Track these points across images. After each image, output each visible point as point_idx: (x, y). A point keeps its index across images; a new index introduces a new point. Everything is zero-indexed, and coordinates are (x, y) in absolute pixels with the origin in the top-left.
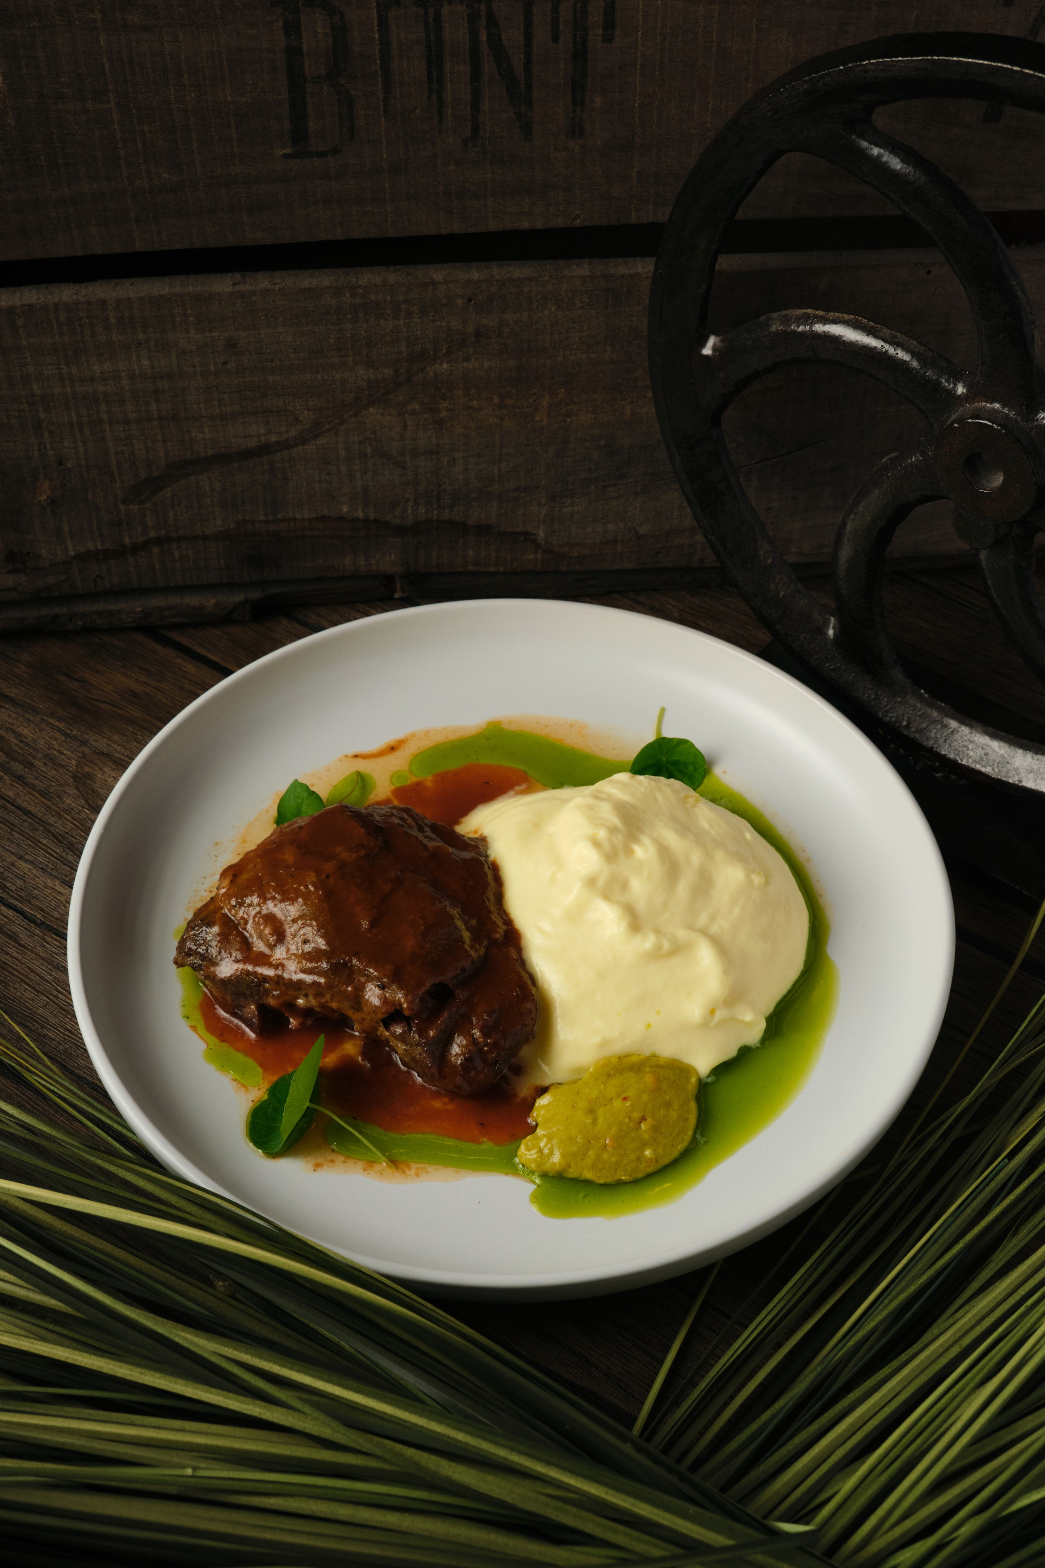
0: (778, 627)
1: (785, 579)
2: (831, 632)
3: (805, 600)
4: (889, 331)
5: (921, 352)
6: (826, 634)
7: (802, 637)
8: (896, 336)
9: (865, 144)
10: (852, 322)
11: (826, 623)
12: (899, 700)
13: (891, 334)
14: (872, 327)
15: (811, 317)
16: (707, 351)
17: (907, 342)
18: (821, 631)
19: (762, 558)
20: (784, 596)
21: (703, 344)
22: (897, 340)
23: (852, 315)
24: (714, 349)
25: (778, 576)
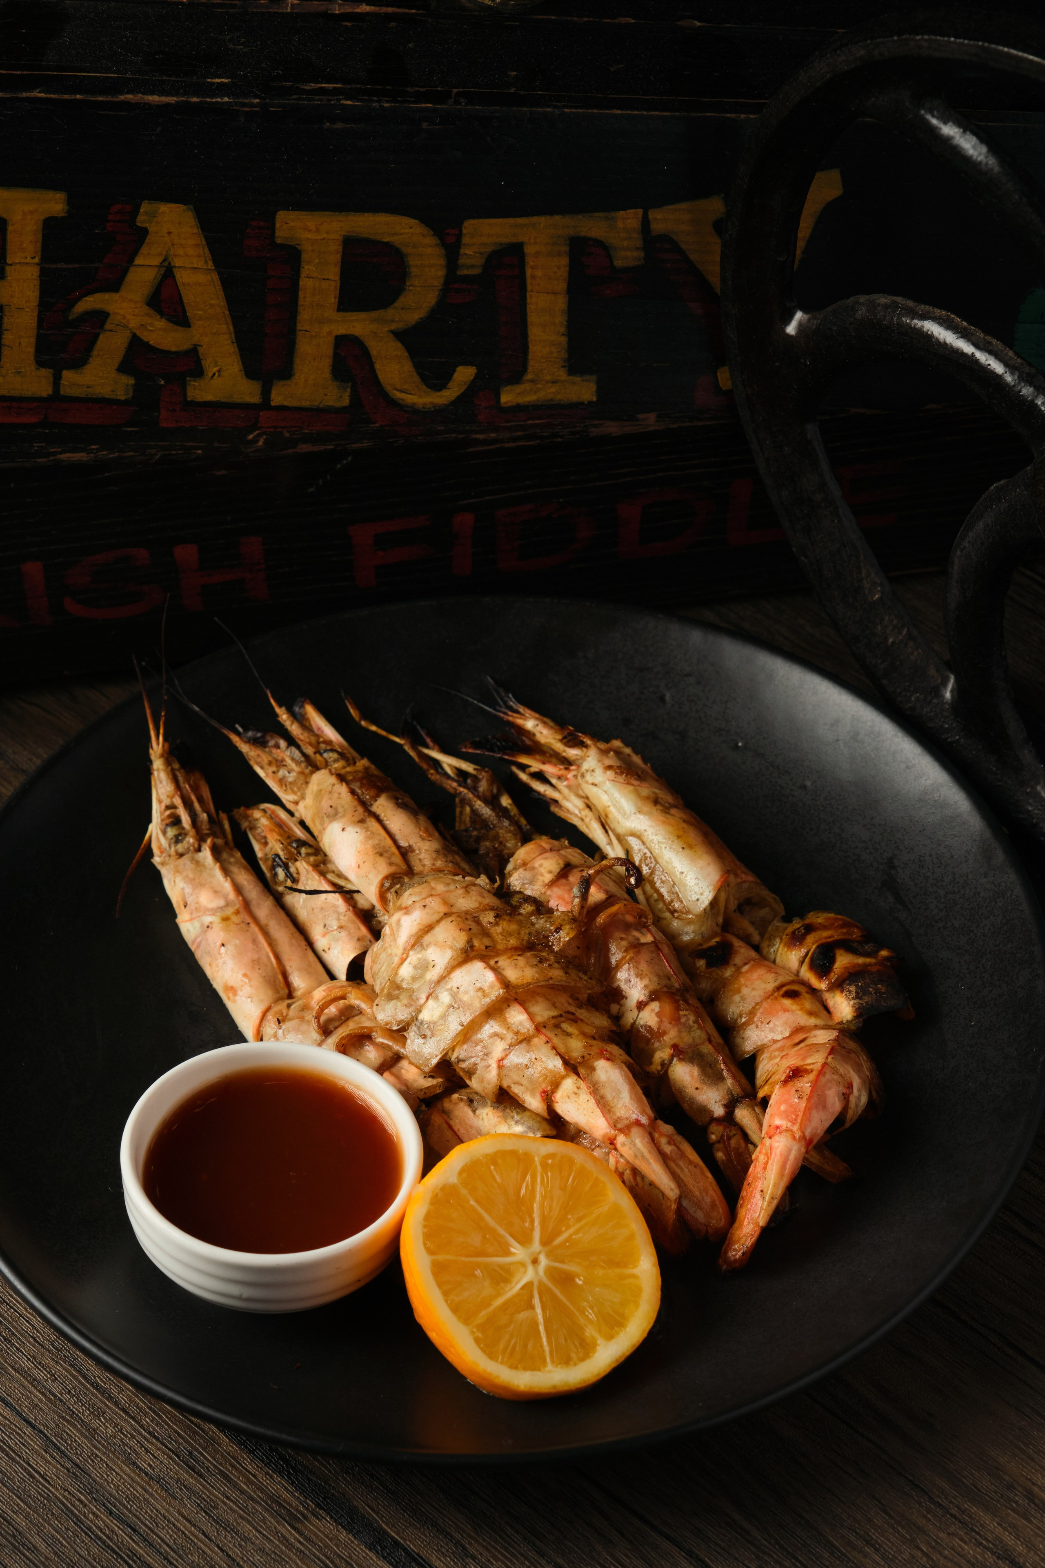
0: (885, 682)
1: (895, 622)
2: (948, 695)
3: (920, 651)
4: (982, 336)
5: (1016, 365)
6: (943, 696)
7: (913, 699)
8: (990, 343)
9: (935, 121)
10: (943, 319)
11: (944, 683)
12: (1028, 790)
13: (985, 340)
14: (965, 329)
15: (899, 307)
16: (791, 329)
17: (1002, 351)
18: (937, 691)
19: (867, 592)
20: (893, 643)
21: (788, 321)
22: (990, 348)
23: (944, 309)
24: (801, 326)
25: (887, 618)
